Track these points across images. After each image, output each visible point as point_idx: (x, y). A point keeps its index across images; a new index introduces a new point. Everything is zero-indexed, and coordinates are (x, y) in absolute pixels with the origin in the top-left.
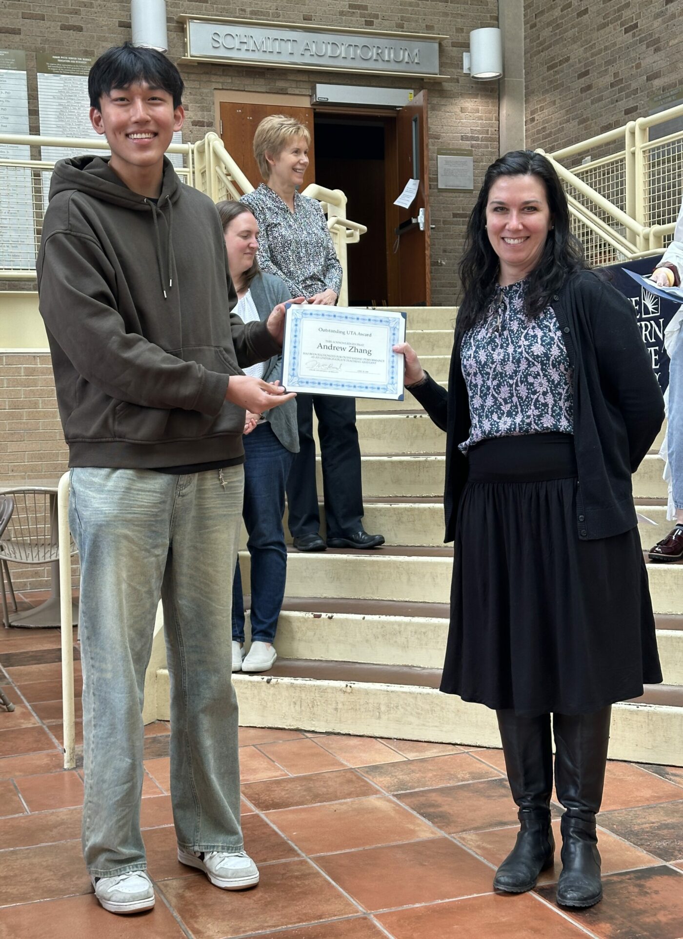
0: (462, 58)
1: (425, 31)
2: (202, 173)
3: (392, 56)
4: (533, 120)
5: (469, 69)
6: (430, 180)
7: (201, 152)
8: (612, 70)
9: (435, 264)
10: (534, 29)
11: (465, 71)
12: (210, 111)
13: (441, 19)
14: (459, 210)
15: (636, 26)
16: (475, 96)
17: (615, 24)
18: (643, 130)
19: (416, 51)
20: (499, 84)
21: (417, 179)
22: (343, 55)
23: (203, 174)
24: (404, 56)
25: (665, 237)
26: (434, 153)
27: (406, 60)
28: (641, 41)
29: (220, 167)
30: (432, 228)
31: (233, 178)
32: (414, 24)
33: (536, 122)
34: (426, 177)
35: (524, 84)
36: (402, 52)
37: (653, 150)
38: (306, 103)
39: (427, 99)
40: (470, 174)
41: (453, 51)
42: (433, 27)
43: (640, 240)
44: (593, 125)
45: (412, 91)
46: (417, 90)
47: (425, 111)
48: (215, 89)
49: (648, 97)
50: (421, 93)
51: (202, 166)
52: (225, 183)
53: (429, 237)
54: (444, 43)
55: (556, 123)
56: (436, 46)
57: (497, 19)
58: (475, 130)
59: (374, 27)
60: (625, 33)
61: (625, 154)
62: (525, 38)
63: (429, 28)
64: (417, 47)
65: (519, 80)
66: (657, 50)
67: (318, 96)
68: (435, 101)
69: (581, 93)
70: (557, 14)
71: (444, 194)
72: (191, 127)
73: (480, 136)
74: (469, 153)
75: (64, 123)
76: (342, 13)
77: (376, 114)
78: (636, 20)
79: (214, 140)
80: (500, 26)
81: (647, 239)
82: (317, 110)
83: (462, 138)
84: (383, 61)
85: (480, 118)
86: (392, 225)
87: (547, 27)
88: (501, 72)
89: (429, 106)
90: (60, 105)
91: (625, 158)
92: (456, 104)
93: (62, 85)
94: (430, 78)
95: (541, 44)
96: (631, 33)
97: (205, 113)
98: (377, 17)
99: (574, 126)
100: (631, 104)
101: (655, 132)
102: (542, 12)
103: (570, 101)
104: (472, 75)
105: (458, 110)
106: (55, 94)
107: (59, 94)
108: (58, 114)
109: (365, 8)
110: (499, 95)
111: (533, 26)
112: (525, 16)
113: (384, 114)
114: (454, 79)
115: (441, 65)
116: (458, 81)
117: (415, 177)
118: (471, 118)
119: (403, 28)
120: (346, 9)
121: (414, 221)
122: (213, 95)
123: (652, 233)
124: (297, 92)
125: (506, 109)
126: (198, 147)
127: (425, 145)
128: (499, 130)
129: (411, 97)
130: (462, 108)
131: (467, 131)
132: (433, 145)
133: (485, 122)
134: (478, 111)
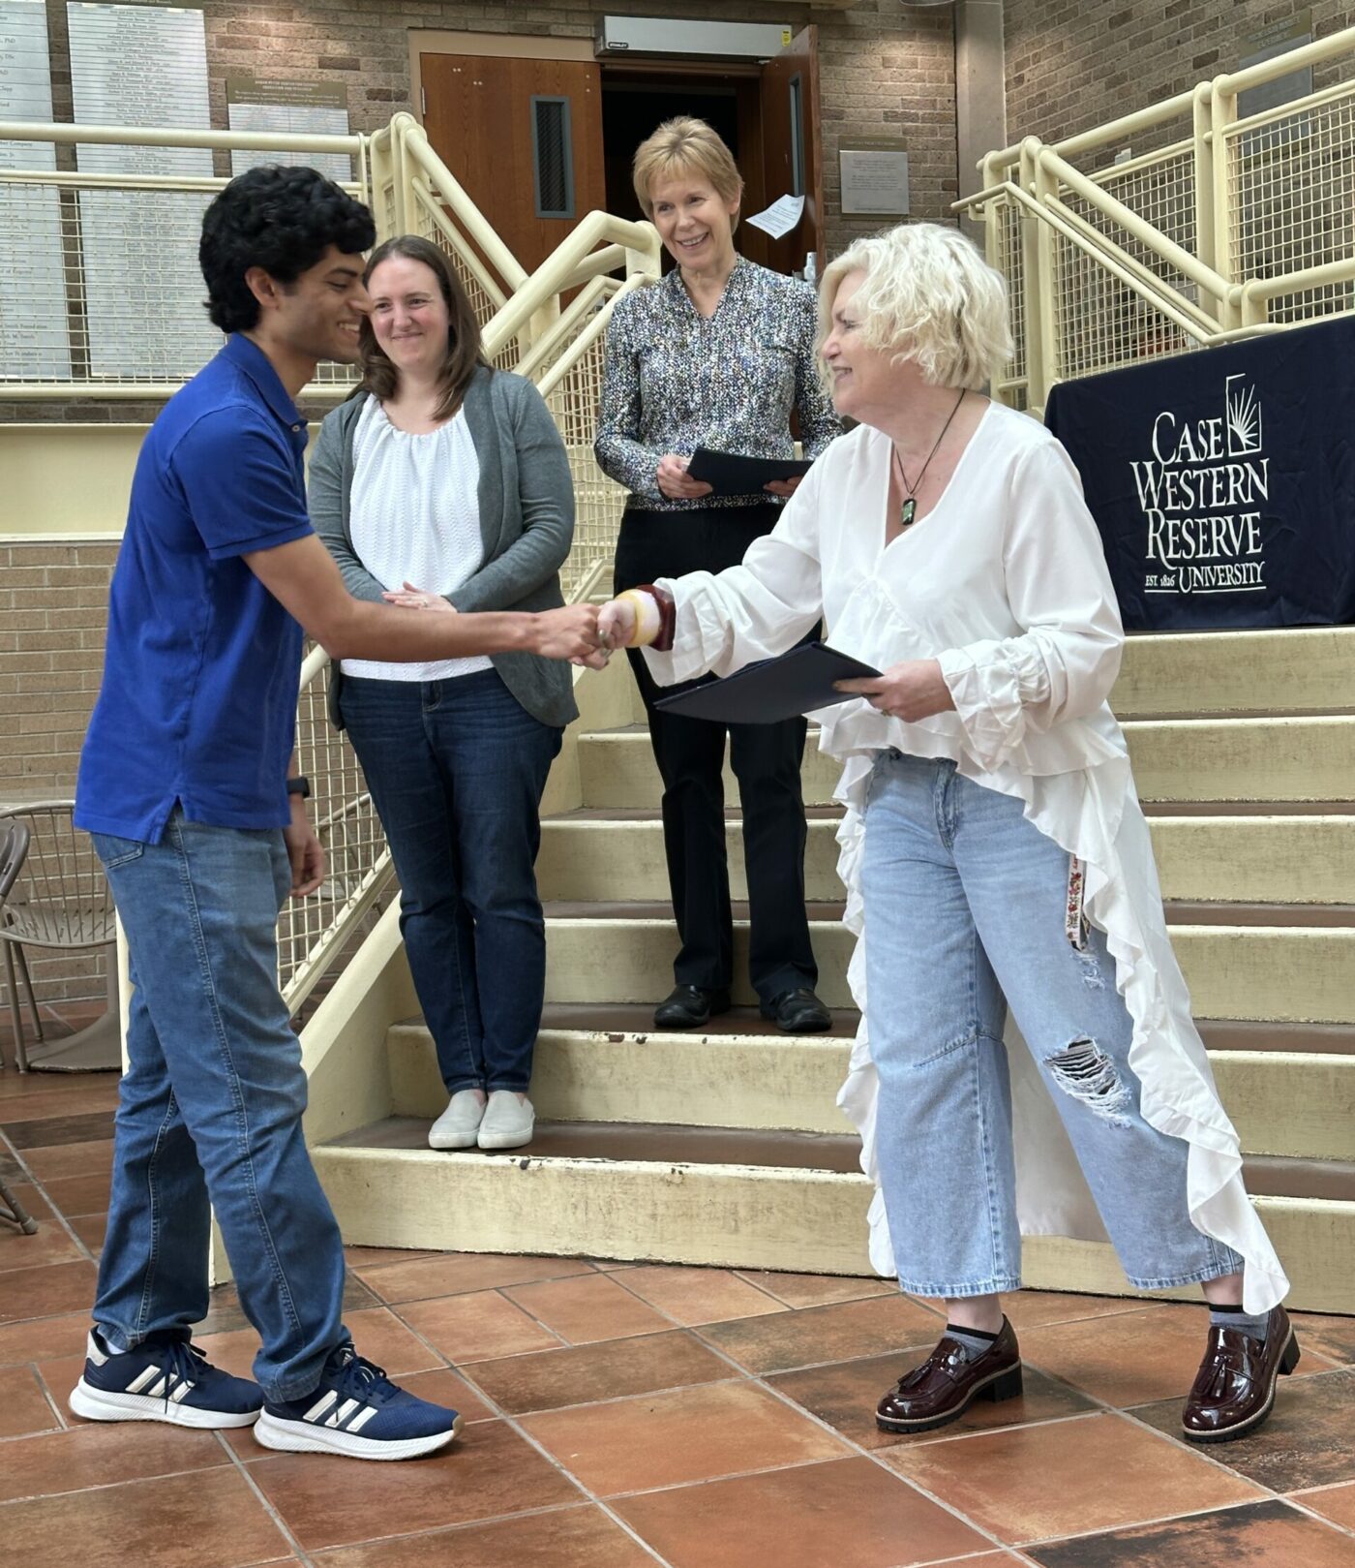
2: (387, 192)
4: (1020, 80)
6: (826, 197)
7: (384, 149)
12: (401, 71)
16: (909, 35)
18: (1226, 97)
20: (954, 11)
21: (800, 196)
23: (389, 192)
25: (1270, 302)
26: (832, 145)
29: (421, 179)
31: (444, 199)
33: (1025, 84)
34: (817, 191)
35: (1002, 13)
37: (1246, 135)
38: (584, 53)
39: (818, 44)
40: (903, 185)
43: (1224, 309)
44: (1134, 88)
45: (788, 28)
46: (797, 26)
47: (813, 67)
48: (410, 28)
49: (1237, 34)
50: (806, 31)
51: (386, 178)
52: (429, 209)
55: (1064, 85)
58: (911, 101)
61: (1192, 144)
65: (991, 3)
67: (608, 41)
68: (833, 46)
69: (1111, 27)
71: (853, 224)
72: (366, 102)
73: (921, 113)
74: (900, 145)
75: (119, 98)
77: (719, 72)
79: (408, 128)
81: (1236, 306)
82: (607, 67)
83: (886, 117)
85: (919, 78)
89: (821, 55)
90: (111, 62)
91: (1193, 152)
92: (872, 52)
93: (115, 24)
94: (821, 3)
97: (392, 74)
99: (1098, 92)
100: (1206, 48)
101: (1249, 101)
103: (1090, 43)
105: (877, 63)
106: (101, 42)
107: (109, 42)
108: (108, 79)
110: (955, 32)
113: (733, 73)
114: (868, 3)
116: (875, 7)
117: (795, 194)
118: (901, 78)
122: (406, 41)
123: (1246, 294)
124: (569, 33)
125: (968, 59)
126: (378, 142)
127: (814, 130)
128: (956, 101)
129: (786, 40)
130: (883, 58)
131: (895, 103)
132: (831, 129)
133: (928, 85)
134: (914, 65)
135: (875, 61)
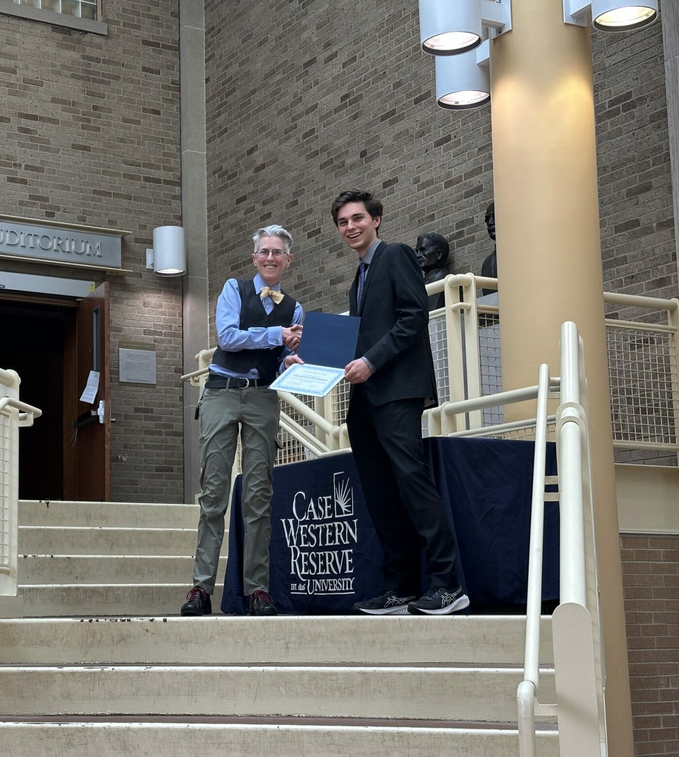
0: (145, 253)
1: (108, 226)
3: (73, 247)
5: (153, 265)
6: (111, 372)
8: (296, 273)
9: (115, 459)
10: (218, 230)
11: (148, 266)
13: (123, 215)
14: (141, 405)
15: (319, 231)
16: (158, 291)
17: (299, 228)
19: (98, 244)
20: (182, 280)
21: (97, 371)
22: (22, 244)
24: (85, 248)
26: (115, 345)
27: (88, 252)
28: (324, 246)
30: (112, 422)
32: (96, 218)
34: (107, 368)
35: (208, 283)
36: (83, 244)
39: (109, 292)
40: (153, 368)
41: (136, 247)
42: (115, 221)
43: (330, 439)
45: (93, 283)
46: (98, 283)
47: (106, 303)
49: (332, 299)
50: (103, 284)
53: (109, 431)
54: (127, 238)
56: (119, 240)
57: (181, 218)
58: (159, 325)
59: (55, 218)
60: (308, 238)
62: (209, 238)
63: (112, 223)
64: (99, 240)
65: (203, 277)
66: (340, 255)
68: (117, 294)
70: (240, 217)
71: (126, 388)
73: (164, 331)
74: (152, 348)
76: (22, 203)
77: (55, 304)
78: (319, 225)
80: (183, 225)
81: (337, 438)
83: (145, 332)
84: (64, 252)
85: (163, 314)
86: (70, 418)
87: (231, 229)
88: (185, 270)
89: (111, 298)
92: (138, 298)
94: (112, 271)
95: (225, 244)
96: (313, 238)
98: (58, 209)
100: (316, 306)
102: (226, 214)
104: (155, 271)
105: (141, 305)
109: (46, 199)
110: (182, 291)
111: (216, 227)
112: (208, 217)
113: (63, 305)
114: (137, 273)
115: (124, 259)
116: (140, 276)
117: (95, 368)
118: (154, 313)
119: (85, 221)
120: (26, 199)
121: (93, 413)
123: (341, 431)
125: (189, 306)
127: (106, 336)
128: (182, 326)
129: (92, 289)
130: (144, 302)
131: (150, 325)
132: (115, 337)
133: (168, 317)
134: (161, 306)
135: (139, 303)
